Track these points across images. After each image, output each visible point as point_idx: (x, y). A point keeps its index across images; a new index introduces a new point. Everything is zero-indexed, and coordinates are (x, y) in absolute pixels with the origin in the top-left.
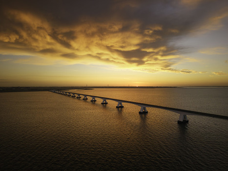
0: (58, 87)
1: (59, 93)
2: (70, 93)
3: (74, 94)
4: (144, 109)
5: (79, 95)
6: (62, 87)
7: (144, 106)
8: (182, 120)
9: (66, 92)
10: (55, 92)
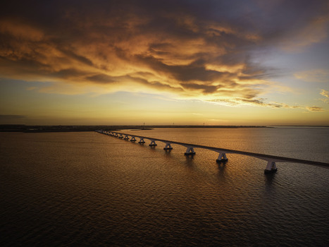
0: (106, 126)
1: (108, 134)
2: (121, 134)
3: (127, 135)
4: (224, 155)
5: (134, 136)
6: (111, 126)
7: (223, 152)
8: (269, 169)
9: (117, 133)
10: (102, 133)
